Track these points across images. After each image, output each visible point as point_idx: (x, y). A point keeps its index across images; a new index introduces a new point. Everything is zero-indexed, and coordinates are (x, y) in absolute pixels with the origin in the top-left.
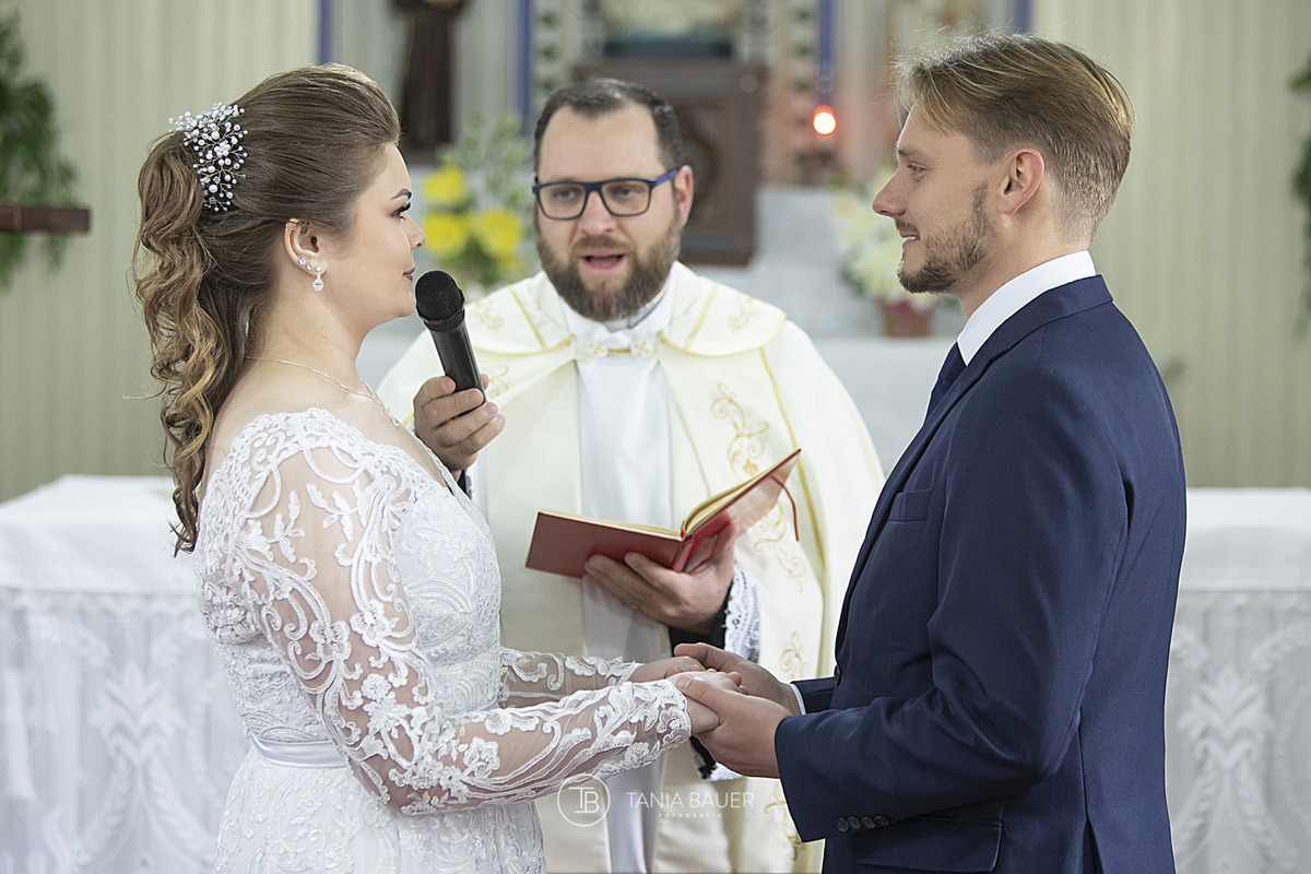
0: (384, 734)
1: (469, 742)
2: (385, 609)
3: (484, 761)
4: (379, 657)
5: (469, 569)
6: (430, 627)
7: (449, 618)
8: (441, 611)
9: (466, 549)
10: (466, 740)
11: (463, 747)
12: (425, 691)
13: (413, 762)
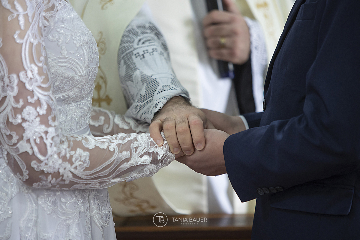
0: (32, 141)
1: (75, 150)
2: (39, 70)
3: (82, 161)
4: (32, 97)
5: (85, 52)
6: (62, 82)
7: (72, 79)
8: (69, 74)
9: (84, 40)
10: (74, 149)
11: (73, 153)
12: (54, 119)
13: (47, 157)
